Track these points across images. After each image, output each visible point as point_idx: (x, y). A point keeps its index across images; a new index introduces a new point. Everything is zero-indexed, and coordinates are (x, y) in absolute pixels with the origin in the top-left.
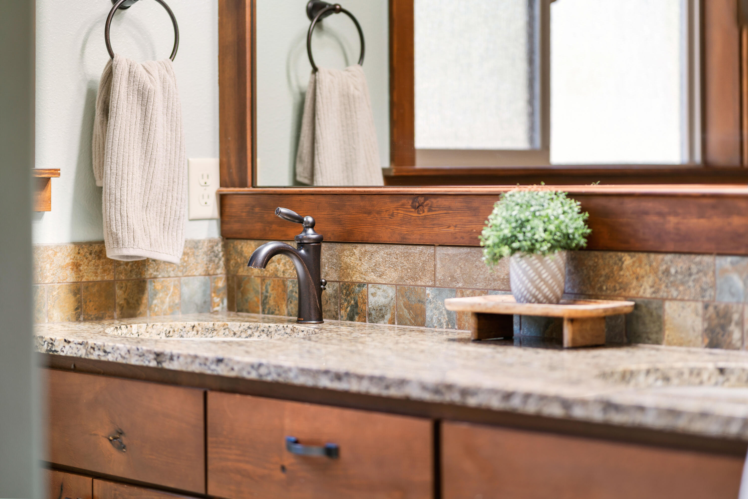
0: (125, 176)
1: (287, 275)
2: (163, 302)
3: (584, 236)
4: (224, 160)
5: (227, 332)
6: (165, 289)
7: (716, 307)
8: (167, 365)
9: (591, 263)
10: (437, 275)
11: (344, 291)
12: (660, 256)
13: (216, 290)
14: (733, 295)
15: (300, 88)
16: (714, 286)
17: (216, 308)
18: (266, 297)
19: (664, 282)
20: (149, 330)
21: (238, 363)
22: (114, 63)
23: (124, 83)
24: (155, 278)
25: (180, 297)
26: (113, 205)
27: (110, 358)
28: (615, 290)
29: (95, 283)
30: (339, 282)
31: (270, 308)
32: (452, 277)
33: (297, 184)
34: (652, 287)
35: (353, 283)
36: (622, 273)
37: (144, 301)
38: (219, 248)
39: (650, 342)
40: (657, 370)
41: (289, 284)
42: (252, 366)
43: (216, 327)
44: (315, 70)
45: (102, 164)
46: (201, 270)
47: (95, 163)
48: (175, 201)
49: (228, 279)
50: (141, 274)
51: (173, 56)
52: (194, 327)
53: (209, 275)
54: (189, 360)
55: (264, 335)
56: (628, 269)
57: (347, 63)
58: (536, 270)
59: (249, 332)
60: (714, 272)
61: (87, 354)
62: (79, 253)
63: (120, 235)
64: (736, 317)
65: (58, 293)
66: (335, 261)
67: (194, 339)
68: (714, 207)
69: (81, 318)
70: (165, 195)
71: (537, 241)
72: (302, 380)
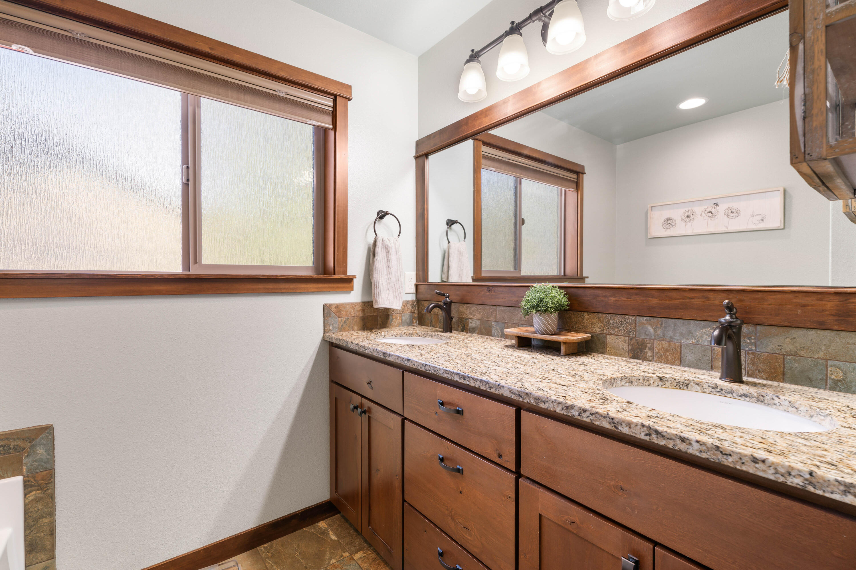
0: (380, 278)
1: (439, 314)
2: (395, 322)
3: (568, 305)
4: (417, 273)
5: (417, 335)
6: (396, 318)
7: (636, 340)
8: (387, 358)
9: (568, 316)
10: (497, 317)
11: (460, 321)
12: (605, 315)
13: (414, 318)
14: (647, 335)
15: (444, 249)
16: (635, 330)
17: (415, 324)
18: (432, 321)
19: (607, 326)
20: (389, 334)
21: (417, 362)
22: (377, 237)
23: (380, 245)
24: (393, 314)
25: (402, 321)
26: (376, 289)
27: (367, 351)
28: (580, 328)
29: (371, 316)
30: (458, 317)
31: (433, 325)
32: (503, 318)
33: (443, 281)
34: (599, 328)
35: (463, 318)
36: (584, 321)
37: (389, 322)
38: (416, 303)
39: (598, 352)
40: (626, 377)
41: (440, 317)
42: (423, 365)
43: (413, 333)
44: (449, 242)
45: (372, 274)
46: (409, 311)
47: (370, 274)
48: (399, 287)
49: (418, 314)
50: (387, 312)
51: (399, 236)
52: (405, 333)
53: (412, 313)
54: (396, 358)
55: (431, 337)
56: (587, 320)
57: (459, 241)
58: (546, 320)
59: (425, 335)
60: (636, 324)
61: (358, 349)
62: (364, 306)
63: (378, 300)
64: (649, 345)
65: (356, 320)
66: (456, 309)
67: (405, 337)
68: (637, 294)
69: (365, 329)
70: (395, 285)
71: (548, 307)
72: (445, 375)
